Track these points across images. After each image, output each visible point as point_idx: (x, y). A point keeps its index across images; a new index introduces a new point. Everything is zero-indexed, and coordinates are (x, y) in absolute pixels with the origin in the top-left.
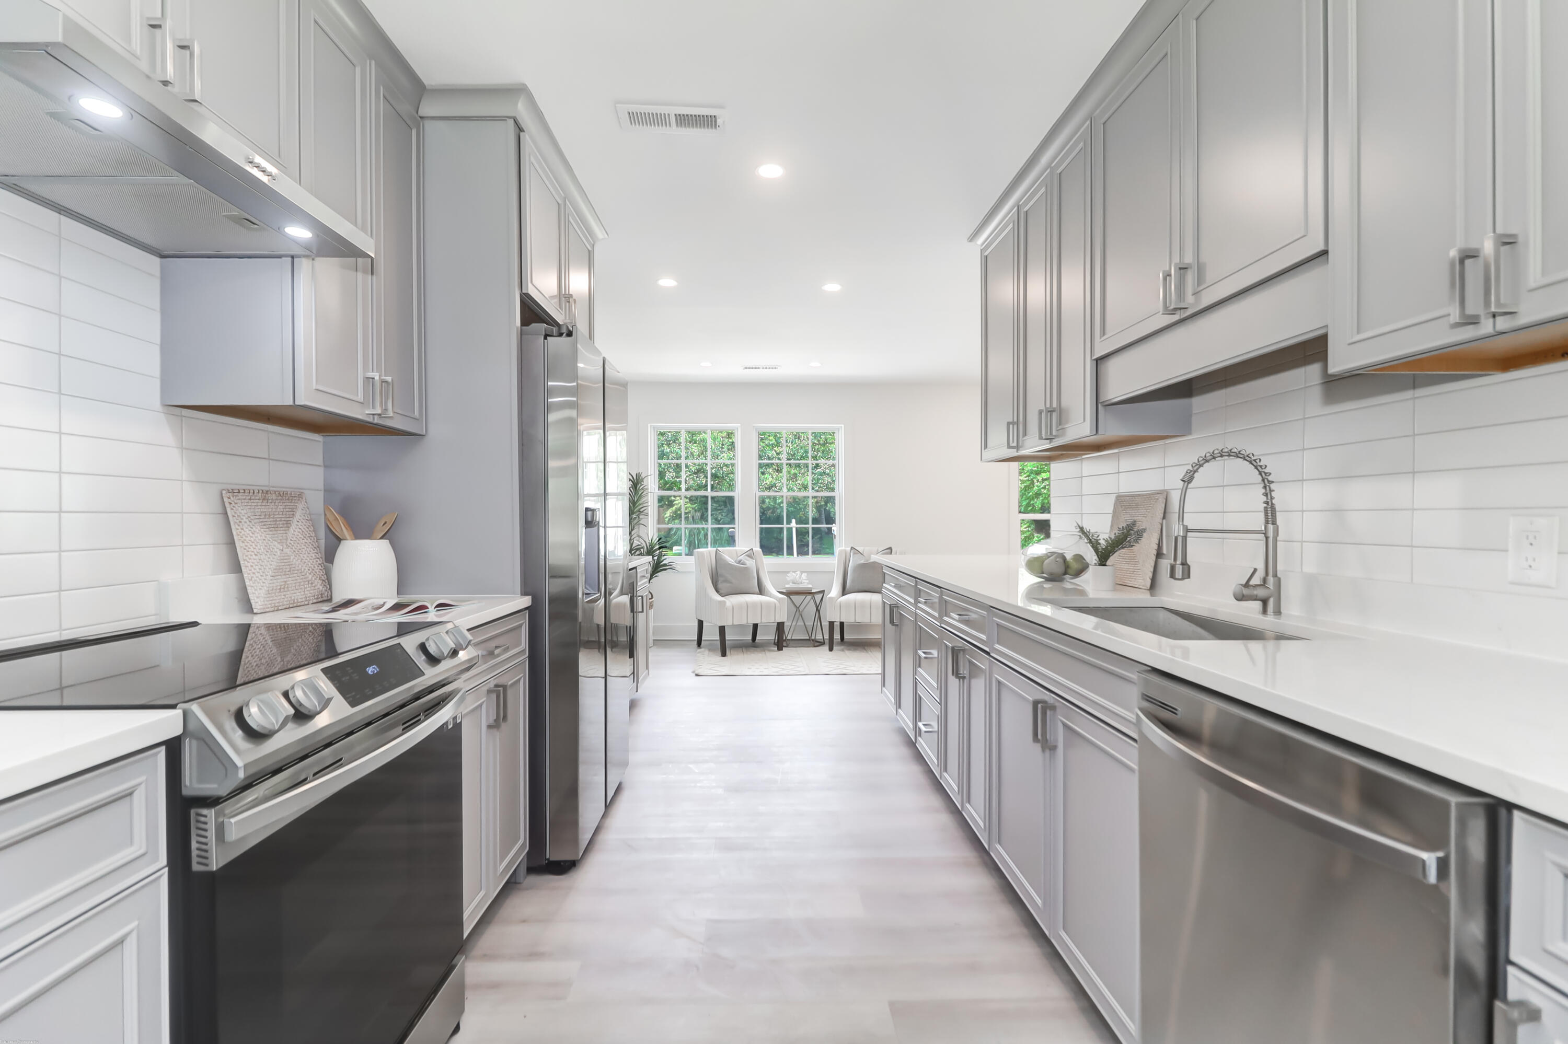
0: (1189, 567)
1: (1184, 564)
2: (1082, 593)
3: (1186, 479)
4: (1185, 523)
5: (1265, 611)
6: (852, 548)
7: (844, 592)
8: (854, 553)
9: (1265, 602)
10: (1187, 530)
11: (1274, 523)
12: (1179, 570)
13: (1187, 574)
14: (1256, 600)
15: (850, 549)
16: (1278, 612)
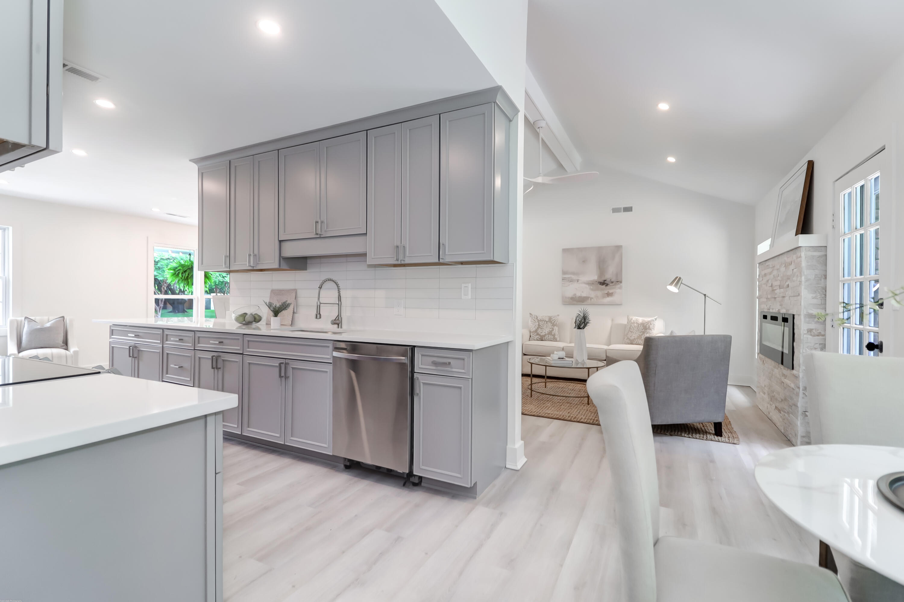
0: (321, 315)
1: (320, 314)
2: (258, 329)
3: (320, 287)
4: (320, 301)
5: (338, 327)
6: (26, 318)
7: (20, 349)
8: (29, 322)
9: (338, 325)
10: (320, 303)
11: (341, 301)
12: (318, 315)
13: (320, 318)
14: (336, 324)
15: (23, 318)
16: (341, 327)
